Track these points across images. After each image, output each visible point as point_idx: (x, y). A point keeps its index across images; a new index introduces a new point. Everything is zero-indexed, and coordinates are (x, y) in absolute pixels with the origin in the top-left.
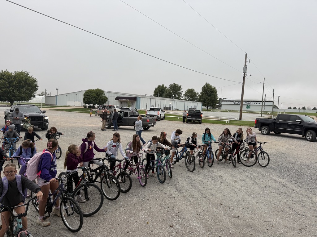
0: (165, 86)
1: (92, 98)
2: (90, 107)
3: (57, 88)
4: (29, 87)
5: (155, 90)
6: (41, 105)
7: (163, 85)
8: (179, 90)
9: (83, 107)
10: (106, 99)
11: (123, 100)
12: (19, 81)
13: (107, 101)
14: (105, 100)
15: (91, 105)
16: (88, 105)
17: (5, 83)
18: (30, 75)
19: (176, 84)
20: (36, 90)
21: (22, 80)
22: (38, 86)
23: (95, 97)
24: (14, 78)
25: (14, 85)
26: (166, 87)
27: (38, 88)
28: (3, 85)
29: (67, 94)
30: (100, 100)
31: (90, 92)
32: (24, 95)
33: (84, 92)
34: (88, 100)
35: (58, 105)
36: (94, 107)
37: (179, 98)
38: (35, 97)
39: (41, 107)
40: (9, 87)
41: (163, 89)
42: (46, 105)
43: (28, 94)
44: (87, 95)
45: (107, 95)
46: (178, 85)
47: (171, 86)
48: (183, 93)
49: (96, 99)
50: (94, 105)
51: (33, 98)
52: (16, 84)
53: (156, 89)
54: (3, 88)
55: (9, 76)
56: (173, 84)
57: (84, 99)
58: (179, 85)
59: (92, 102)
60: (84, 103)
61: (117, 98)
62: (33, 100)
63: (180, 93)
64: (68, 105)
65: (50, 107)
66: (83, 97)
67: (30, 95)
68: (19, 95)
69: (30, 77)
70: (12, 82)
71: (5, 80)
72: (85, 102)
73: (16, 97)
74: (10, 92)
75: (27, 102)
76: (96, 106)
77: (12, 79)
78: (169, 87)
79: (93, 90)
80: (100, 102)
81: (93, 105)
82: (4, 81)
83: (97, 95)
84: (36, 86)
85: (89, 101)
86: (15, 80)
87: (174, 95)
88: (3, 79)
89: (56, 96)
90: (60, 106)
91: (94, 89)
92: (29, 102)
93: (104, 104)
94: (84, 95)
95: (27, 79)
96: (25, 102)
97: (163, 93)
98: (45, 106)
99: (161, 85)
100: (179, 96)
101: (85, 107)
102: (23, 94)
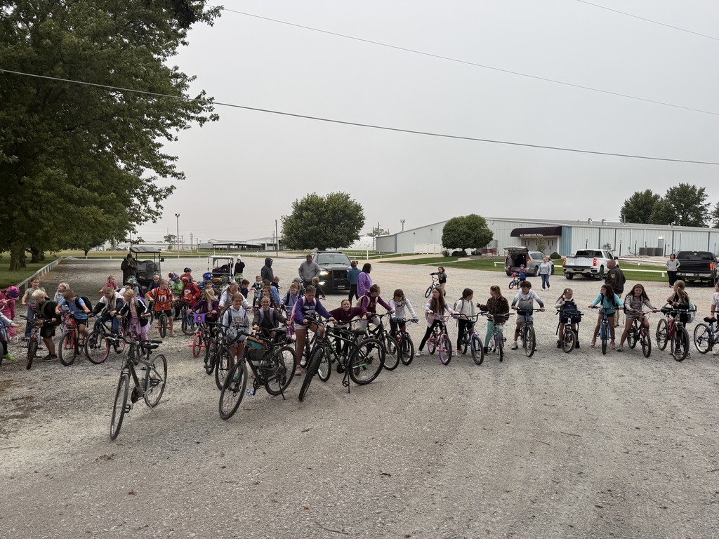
0: (653, 194)
1: (459, 235)
2: (455, 254)
3: (403, 219)
4: (350, 222)
5: (624, 205)
6: (367, 253)
7: (648, 193)
8: (698, 200)
9: (442, 256)
10: (488, 235)
11: (529, 235)
12: (334, 212)
13: (492, 239)
14: (488, 237)
15: (458, 250)
16: (451, 251)
17: (312, 217)
18: (351, 199)
19: (688, 187)
20: (361, 225)
21: (339, 209)
22: (364, 219)
23: (466, 232)
24: (325, 208)
25: (325, 219)
26: (657, 197)
27: (365, 221)
28: (310, 221)
29: (414, 231)
30: (475, 238)
31: (456, 223)
32: (341, 237)
33: (444, 224)
34: (452, 240)
35: (398, 252)
36: (463, 254)
37: (698, 223)
38: (359, 239)
39: (368, 257)
40: (318, 224)
41: (649, 203)
42: (377, 253)
43: (348, 234)
44: (450, 230)
45: (490, 226)
46: (694, 187)
47: (672, 193)
48: (711, 209)
49: (468, 236)
50: (463, 250)
51: (355, 241)
52: (329, 217)
53: (627, 204)
54: (310, 226)
55: (318, 204)
56: (678, 187)
57: (444, 239)
58: (698, 188)
59: (461, 243)
60: (444, 247)
61: (516, 233)
62: (356, 246)
63: (702, 209)
64: (416, 252)
65: (383, 257)
66: (442, 234)
67: (352, 237)
68: (334, 236)
69: (351, 202)
70: (322, 213)
71: (312, 211)
72: (445, 245)
73: (328, 240)
74: (319, 233)
75: (346, 249)
76: (469, 251)
77: (323, 209)
78: (667, 196)
79: (462, 218)
80: (475, 242)
81: (461, 250)
82: (310, 213)
83: (470, 228)
84: (362, 218)
85: (453, 243)
86: (327, 211)
87: (682, 214)
88: (309, 209)
89: (396, 235)
90: (400, 255)
91: (465, 216)
92: (349, 249)
93: (485, 245)
94: (444, 230)
95: (346, 207)
96: (344, 249)
97: (648, 211)
98: (375, 255)
99: (643, 191)
100: (699, 217)
101: (446, 254)
102: (340, 234)
